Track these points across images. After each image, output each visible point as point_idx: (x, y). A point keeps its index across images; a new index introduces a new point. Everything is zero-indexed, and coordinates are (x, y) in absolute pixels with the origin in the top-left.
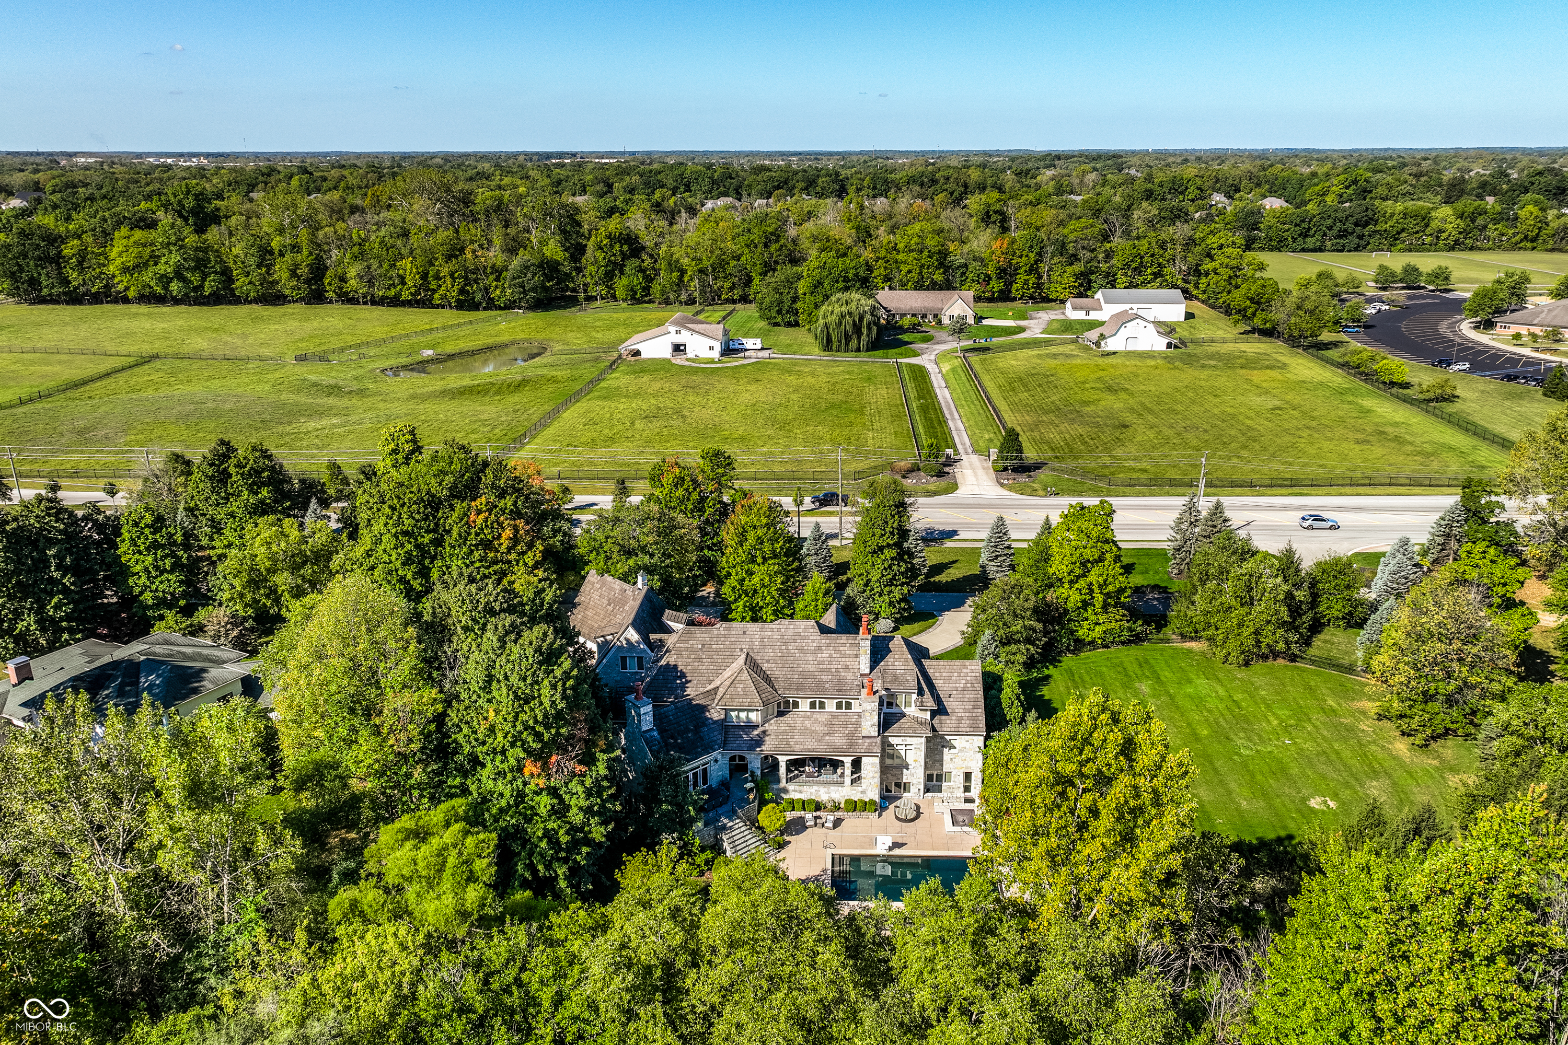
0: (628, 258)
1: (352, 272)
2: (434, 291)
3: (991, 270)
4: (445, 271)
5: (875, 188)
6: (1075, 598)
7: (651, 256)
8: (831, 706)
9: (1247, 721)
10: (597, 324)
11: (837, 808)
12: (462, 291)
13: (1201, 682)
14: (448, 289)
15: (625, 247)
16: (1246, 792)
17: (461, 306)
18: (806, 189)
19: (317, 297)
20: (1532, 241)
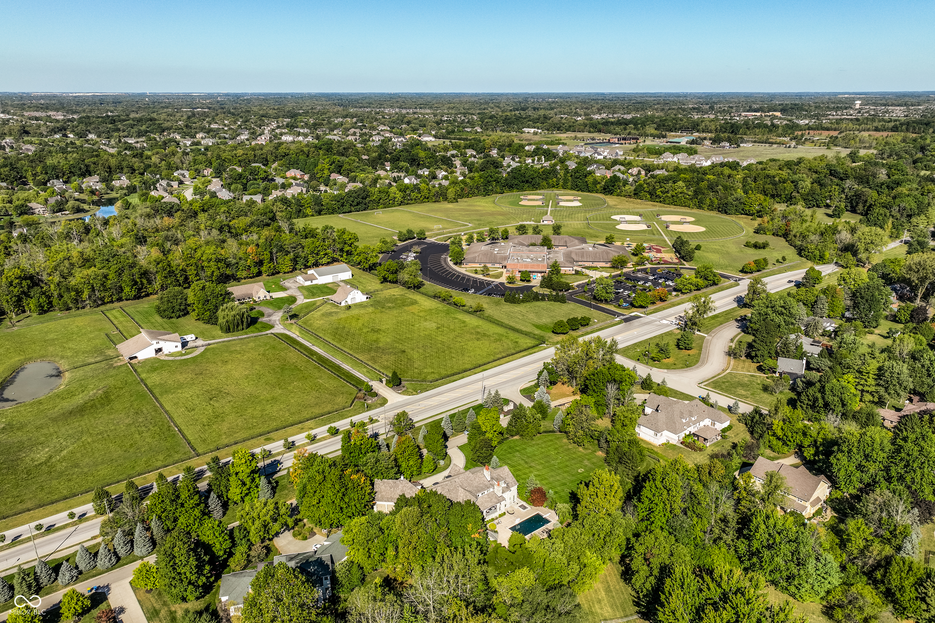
3: (250, 263)
8: (486, 492)
9: (548, 456)
11: (497, 518)
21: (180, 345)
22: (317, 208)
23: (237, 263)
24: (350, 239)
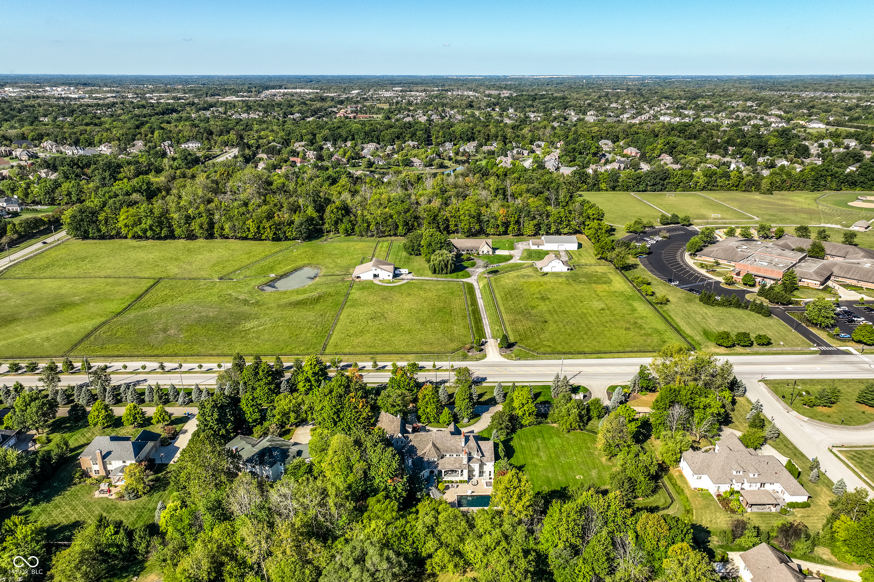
0: (344, 216)
1: (227, 226)
2: (262, 234)
3: (499, 222)
4: (267, 225)
5: (444, 137)
6: (520, 414)
7: (354, 215)
8: (455, 456)
9: (565, 452)
10: (336, 252)
11: (457, 482)
12: (275, 234)
13: (555, 438)
14: (269, 233)
15: (343, 212)
16: (561, 474)
17: (273, 240)
18: (411, 137)
19: (211, 236)
20: (736, 187)
21: (391, 275)
22: (612, 184)
23: (488, 221)
24: (593, 214)
